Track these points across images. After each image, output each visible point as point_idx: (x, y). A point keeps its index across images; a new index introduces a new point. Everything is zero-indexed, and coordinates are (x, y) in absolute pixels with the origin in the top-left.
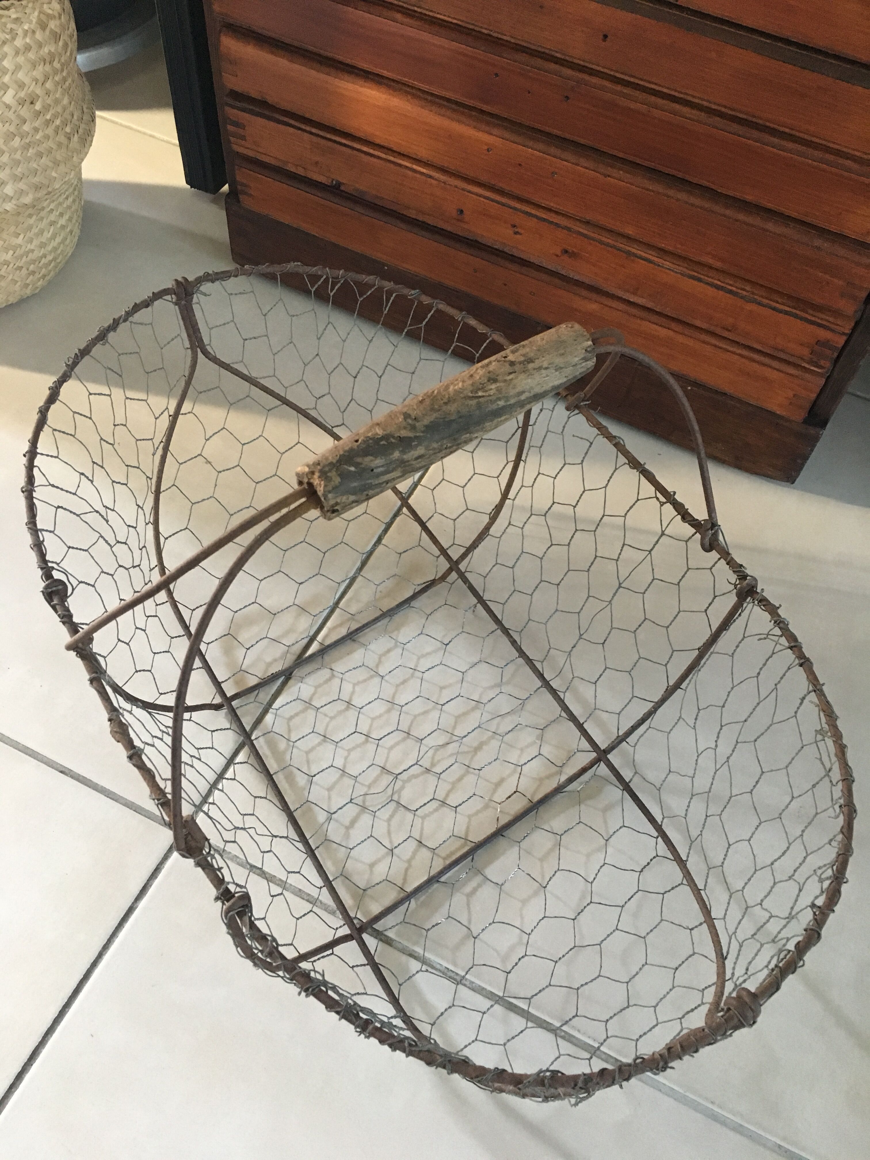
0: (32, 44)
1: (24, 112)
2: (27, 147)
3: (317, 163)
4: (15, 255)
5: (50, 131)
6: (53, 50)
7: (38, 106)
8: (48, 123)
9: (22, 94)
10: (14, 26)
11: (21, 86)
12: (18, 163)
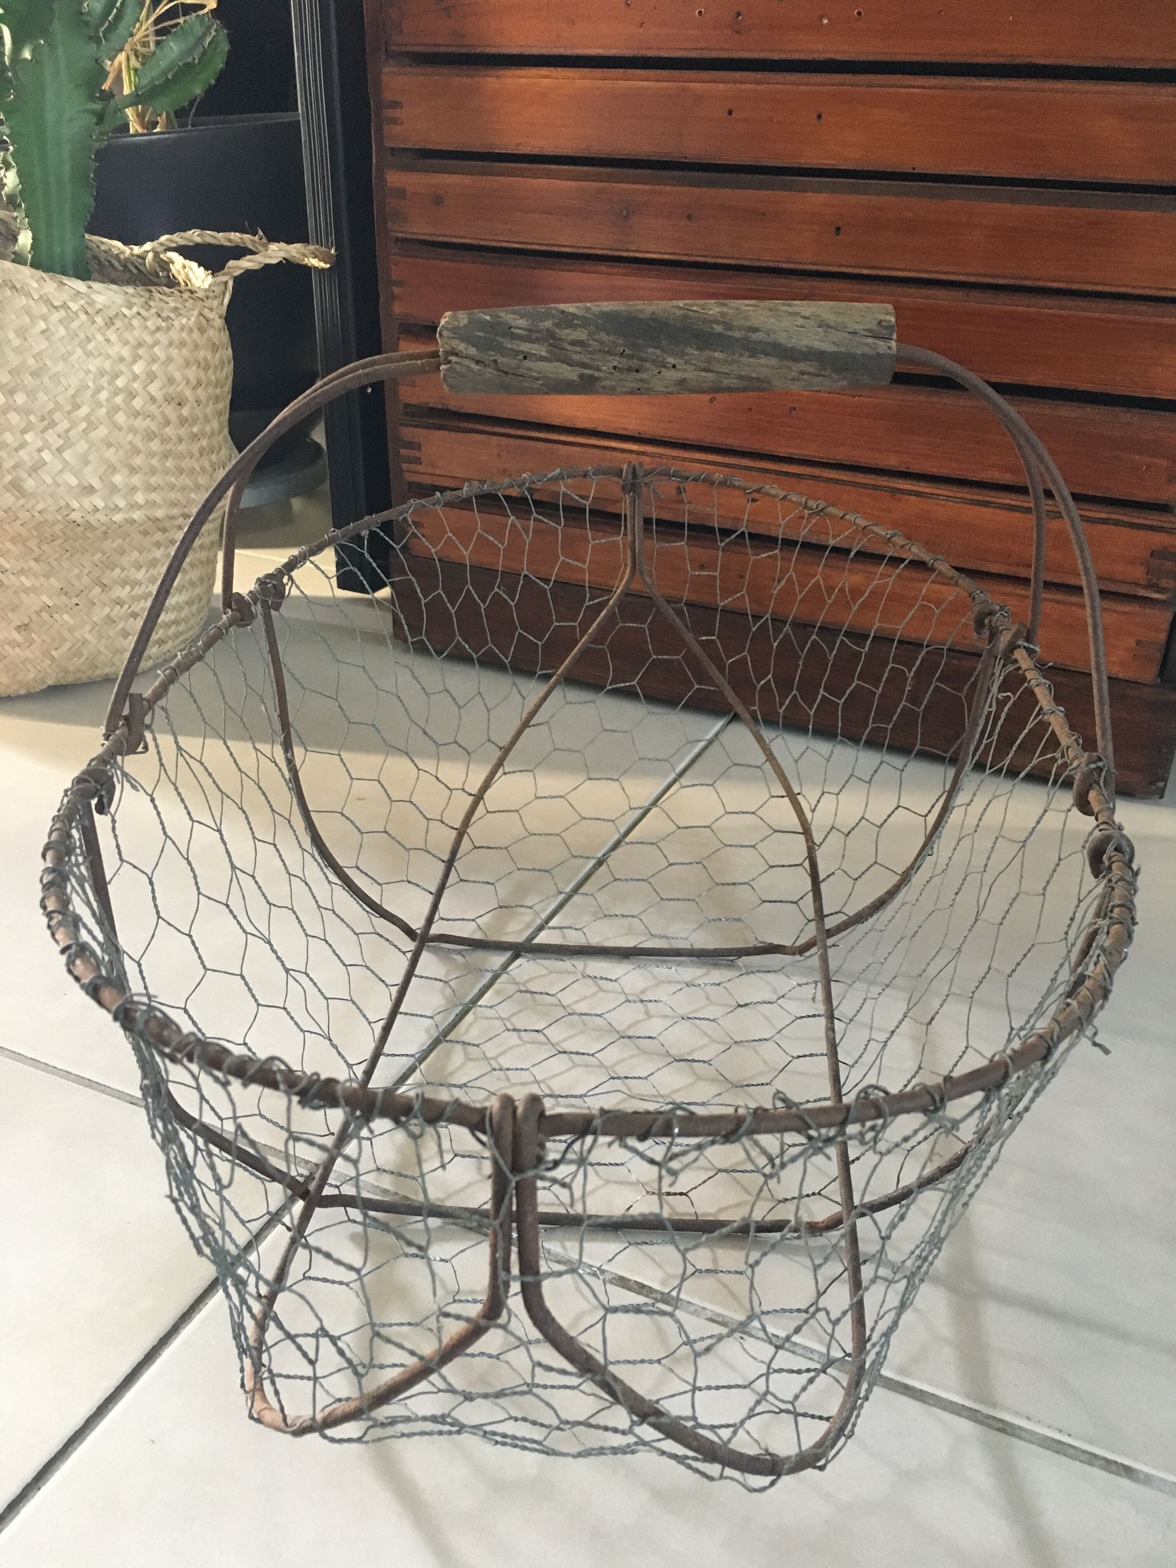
0: (189, 342)
1: (170, 411)
2: (166, 455)
3: (505, 471)
4: (133, 593)
5: (195, 448)
6: (209, 357)
7: (185, 411)
8: (194, 437)
9: (171, 390)
10: (172, 315)
11: (171, 380)
12: (153, 471)
